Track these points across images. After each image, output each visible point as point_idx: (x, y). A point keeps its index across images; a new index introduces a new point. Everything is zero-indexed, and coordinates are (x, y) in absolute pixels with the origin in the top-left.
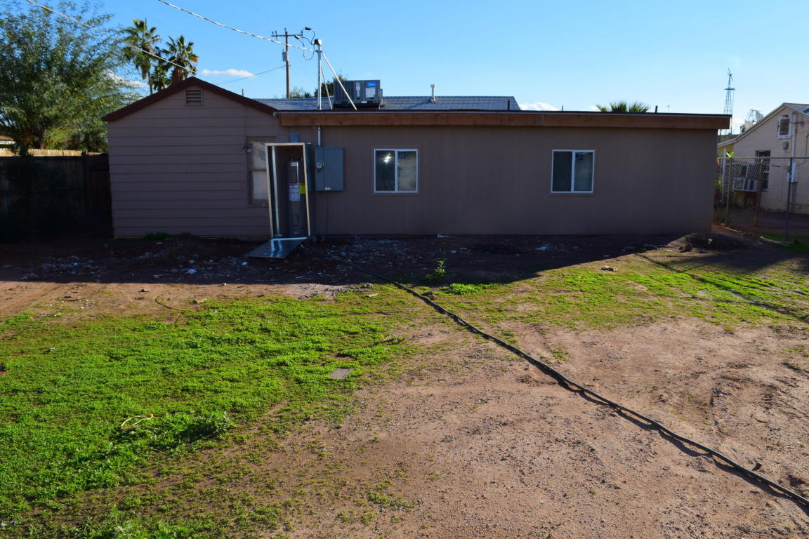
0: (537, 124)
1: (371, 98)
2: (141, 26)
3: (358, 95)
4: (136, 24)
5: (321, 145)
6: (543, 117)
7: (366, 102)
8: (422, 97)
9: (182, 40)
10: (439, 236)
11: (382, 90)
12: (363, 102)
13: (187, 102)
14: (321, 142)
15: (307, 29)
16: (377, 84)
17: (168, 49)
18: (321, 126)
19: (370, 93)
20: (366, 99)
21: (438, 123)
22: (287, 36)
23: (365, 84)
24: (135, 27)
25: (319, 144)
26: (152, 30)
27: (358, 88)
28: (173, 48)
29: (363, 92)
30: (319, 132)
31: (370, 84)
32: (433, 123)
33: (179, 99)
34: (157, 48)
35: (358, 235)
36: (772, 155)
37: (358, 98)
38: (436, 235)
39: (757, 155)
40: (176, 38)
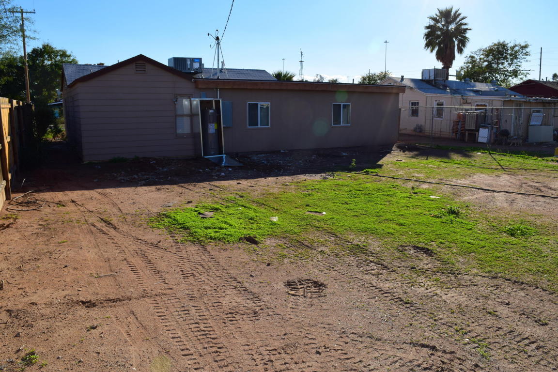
1: (197, 69)
3: (189, 67)
7: (193, 71)
11: (203, 64)
12: (192, 71)
16: (200, 60)
19: (196, 66)
20: (194, 70)
23: (193, 60)
27: (189, 63)
29: (192, 65)
31: (196, 61)
33: (131, 69)
36: (420, 105)
37: (189, 69)
39: (412, 105)
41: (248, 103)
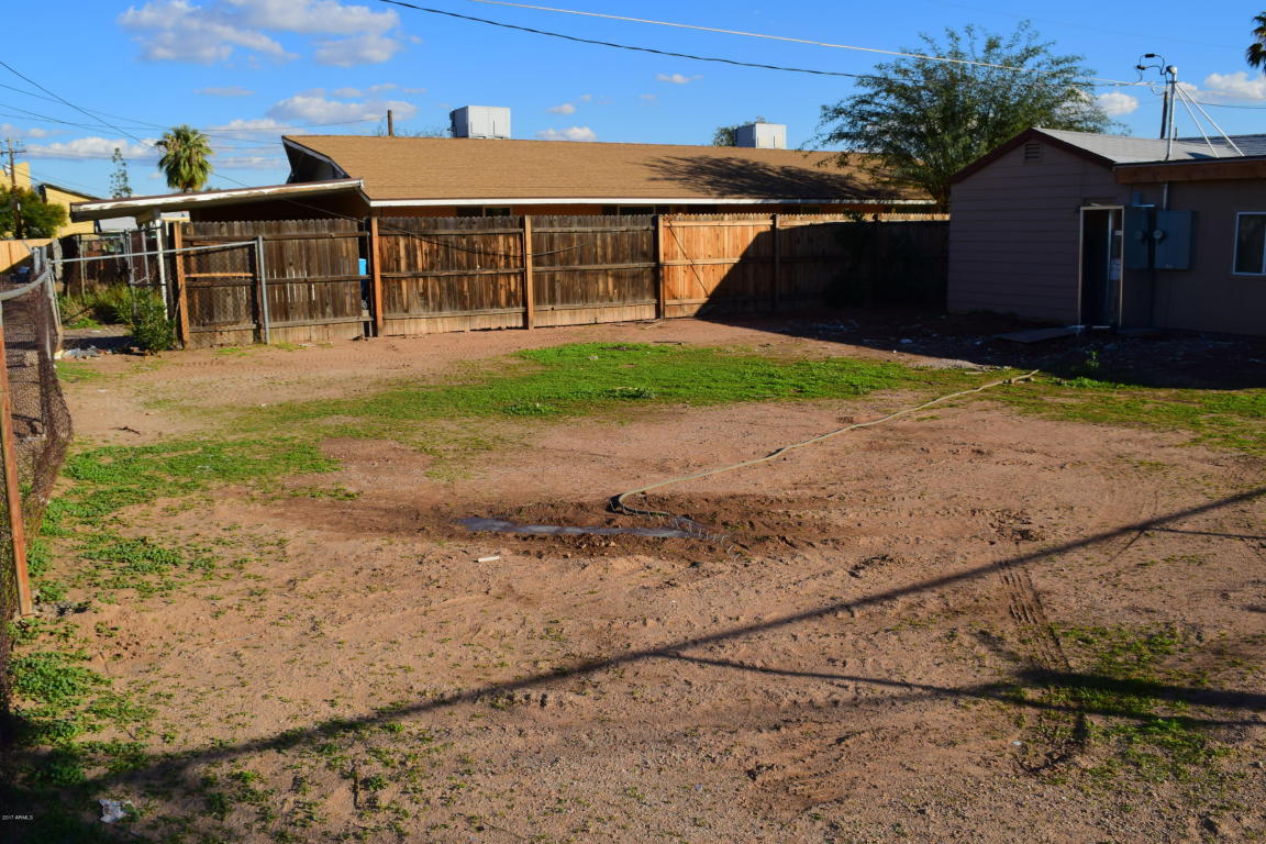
5: (1168, 209)
13: (1027, 158)
14: (1168, 204)
15: (1148, 56)
18: (1170, 183)
25: (1164, 206)
30: (1165, 192)
33: (1017, 157)
35: (1207, 333)
41: (1239, 213)
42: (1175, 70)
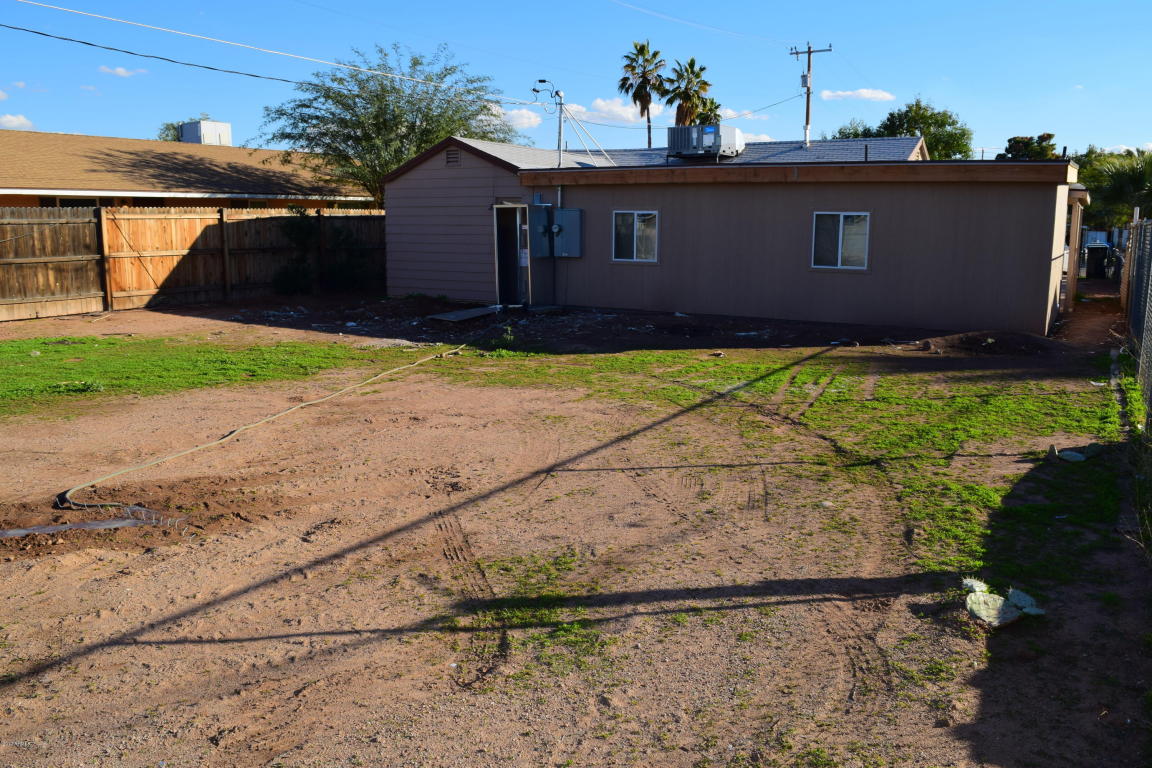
0: (789, 180)
2: (642, 50)
3: (695, 144)
4: (636, 47)
5: (562, 207)
6: (796, 170)
7: (702, 152)
8: (792, 143)
9: (692, 64)
10: (678, 314)
12: (700, 152)
13: (448, 162)
14: (562, 203)
17: (673, 76)
18: (563, 187)
19: (708, 140)
20: (703, 149)
21: (676, 180)
22: (809, 52)
23: (702, 130)
24: (635, 52)
25: (559, 205)
26: (655, 54)
27: (695, 136)
28: (680, 76)
29: (700, 140)
30: (559, 194)
31: (708, 130)
32: (669, 180)
33: (439, 161)
34: (660, 76)
35: (596, 308)
37: (695, 148)
38: (674, 313)
40: (685, 62)
41: (614, 212)
42: (562, 94)
